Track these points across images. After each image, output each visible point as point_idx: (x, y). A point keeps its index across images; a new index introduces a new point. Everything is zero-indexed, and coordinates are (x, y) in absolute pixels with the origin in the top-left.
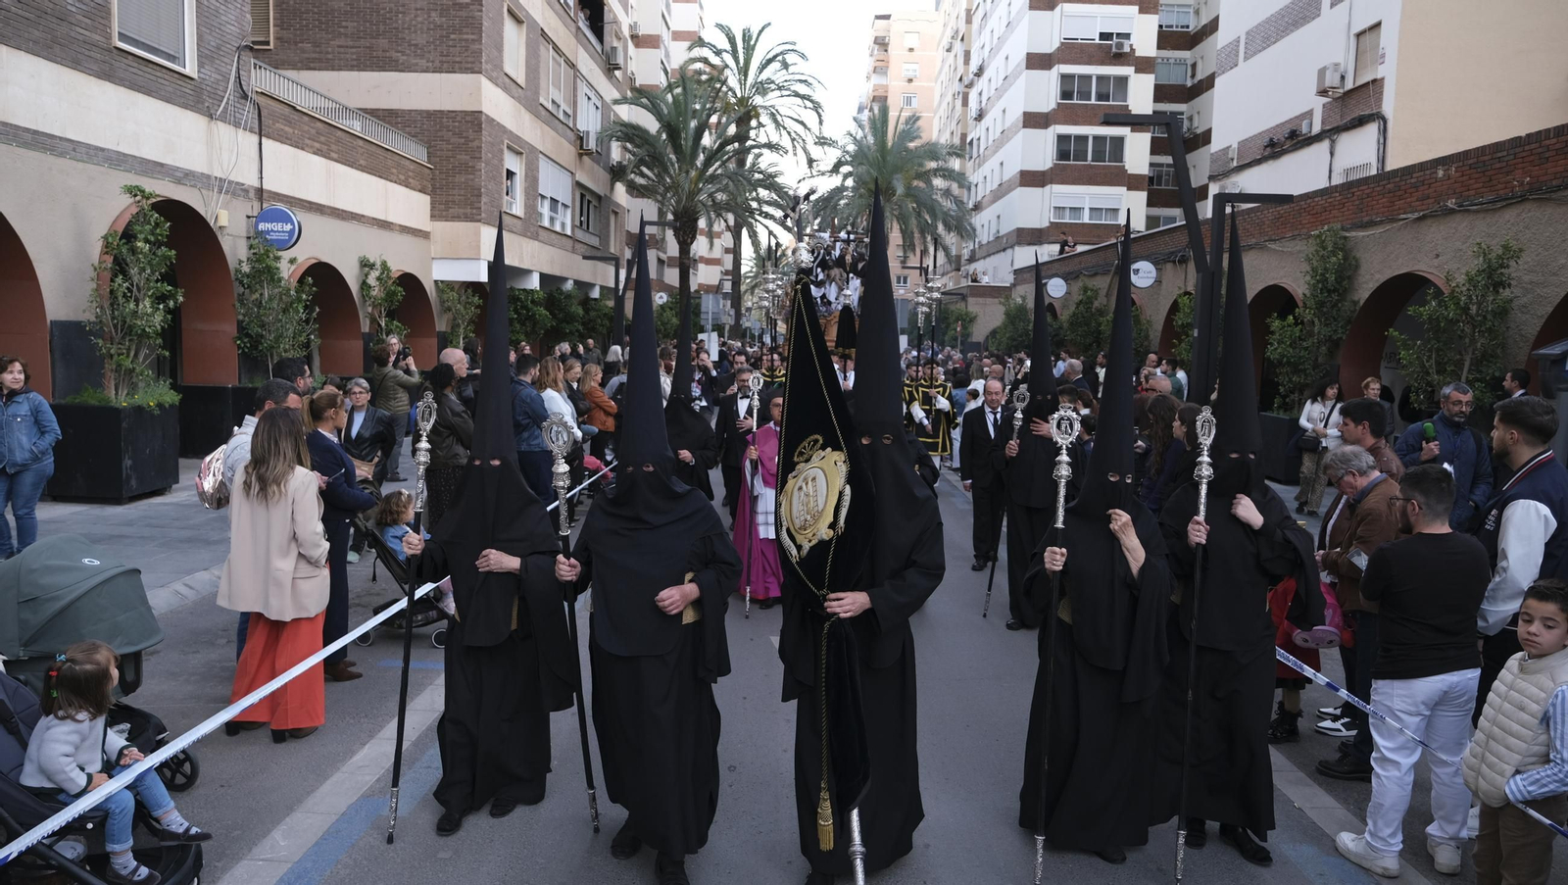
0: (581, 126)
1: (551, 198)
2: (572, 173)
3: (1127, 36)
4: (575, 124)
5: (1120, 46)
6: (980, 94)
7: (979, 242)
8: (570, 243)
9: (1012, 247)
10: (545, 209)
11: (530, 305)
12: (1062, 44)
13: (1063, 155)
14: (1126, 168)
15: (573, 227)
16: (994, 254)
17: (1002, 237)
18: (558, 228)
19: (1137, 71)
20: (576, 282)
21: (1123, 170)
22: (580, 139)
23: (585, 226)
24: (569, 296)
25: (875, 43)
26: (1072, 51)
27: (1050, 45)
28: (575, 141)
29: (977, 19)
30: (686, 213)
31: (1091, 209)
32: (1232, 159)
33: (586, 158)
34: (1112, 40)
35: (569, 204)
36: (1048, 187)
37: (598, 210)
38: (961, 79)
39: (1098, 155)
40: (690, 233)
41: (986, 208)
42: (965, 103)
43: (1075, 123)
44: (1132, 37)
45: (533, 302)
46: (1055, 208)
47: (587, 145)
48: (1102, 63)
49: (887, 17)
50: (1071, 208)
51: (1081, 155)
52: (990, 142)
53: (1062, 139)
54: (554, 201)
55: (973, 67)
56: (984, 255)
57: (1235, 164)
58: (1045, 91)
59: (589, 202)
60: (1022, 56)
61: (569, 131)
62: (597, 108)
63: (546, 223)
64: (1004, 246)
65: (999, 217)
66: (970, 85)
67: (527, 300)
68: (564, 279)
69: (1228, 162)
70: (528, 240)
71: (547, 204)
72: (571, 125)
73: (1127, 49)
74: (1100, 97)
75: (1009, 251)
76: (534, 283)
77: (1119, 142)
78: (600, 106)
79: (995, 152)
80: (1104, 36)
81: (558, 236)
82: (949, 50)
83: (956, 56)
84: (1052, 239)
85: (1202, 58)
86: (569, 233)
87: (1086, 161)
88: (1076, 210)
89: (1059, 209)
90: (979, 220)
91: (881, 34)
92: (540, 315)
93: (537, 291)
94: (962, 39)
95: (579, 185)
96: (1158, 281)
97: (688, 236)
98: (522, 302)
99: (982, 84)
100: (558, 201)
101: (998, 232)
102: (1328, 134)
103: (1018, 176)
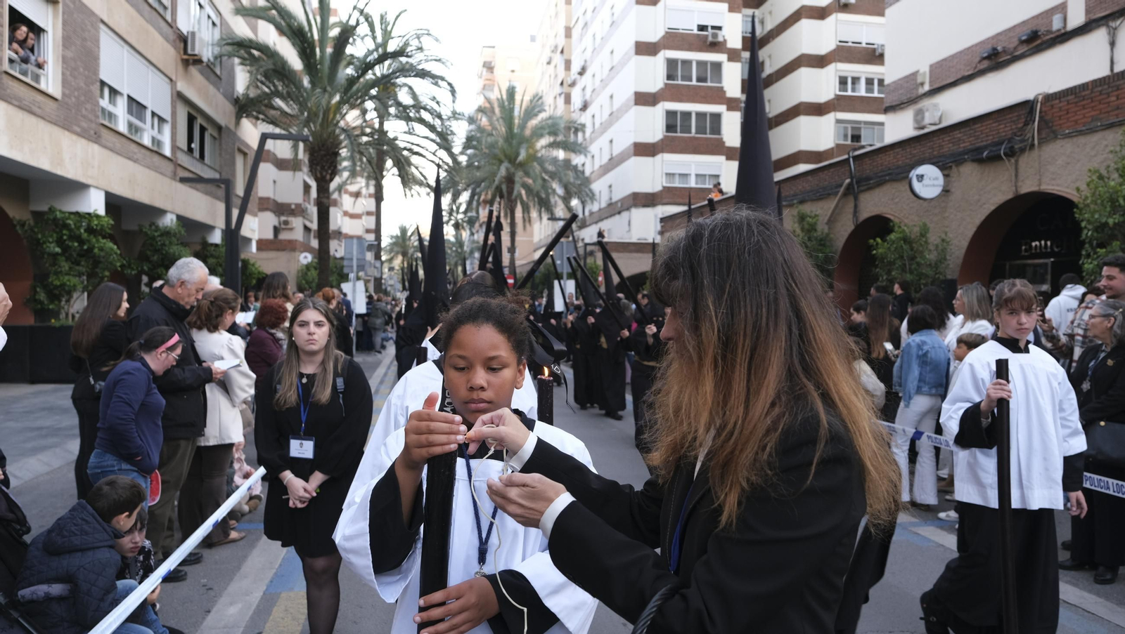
0: (184, 26)
1: (129, 97)
2: (171, 80)
3: (720, 28)
4: (174, 20)
5: (715, 36)
6: (584, 89)
7: (590, 211)
8: (169, 167)
9: (628, 209)
10: (120, 108)
11: (85, 236)
12: (667, 33)
13: (670, 127)
14: (725, 139)
15: (175, 148)
16: (607, 218)
17: (616, 202)
18: (147, 141)
19: (730, 59)
20: (180, 218)
21: (721, 142)
22: (183, 41)
23: (197, 154)
24: (167, 233)
25: (484, 66)
26: (674, 39)
27: (654, 36)
28: (174, 41)
29: (576, 33)
30: (323, 145)
31: (697, 175)
32: (922, 84)
33: (194, 70)
34: (707, 31)
35: (167, 116)
36: (659, 157)
37: (217, 142)
38: (562, 84)
39: (701, 129)
40: (329, 168)
41: (595, 181)
42: (568, 100)
43: (680, 100)
44: (723, 29)
45: (90, 230)
46: (667, 174)
47: (193, 49)
48: (700, 50)
49: (494, 47)
50: (680, 175)
51: (687, 129)
52: (597, 125)
53: (670, 115)
54: (136, 106)
55: (576, 67)
56: (595, 220)
57: (927, 88)
58: (653, 74)
59: (203, 129)
60: (630, 45)
61: (163, 24)
62: (214, 24)
63: (122, 127)
64: (617, 210)
65: (610, 186)
66: (573, 84)
67: (79, 228)
68: (161, 212)
69: (916, 88)
70: (74, 137)
71: (122, 104)
72: (169, 18)
73: (720, 39)
74: (699, 80)
75: (625, 214)
76: (95, 203)
77: (717, 117)
78: (217, 22)
79: (602, 133)
80: (702, 28)
81: (148, 153)
82: (549, 63)
83: (556, 66)
84: (665, 201)
85: (770, 57)
86: (167, 152)
87: (690, 132)
88: (684, 176)
89: (670, 175)
90: (598, 186)
91: (488, 59)
92: (101, 249)
93: (98, 216)
94: (562, 52)
95: (180, 97)
96: (946, 191)
97: (327, 171)
98: (70, 230)
99: (586, 80)
100: (145, 107)
101: (611, 199)
102: (1103, 22)
103: (632, 148)
